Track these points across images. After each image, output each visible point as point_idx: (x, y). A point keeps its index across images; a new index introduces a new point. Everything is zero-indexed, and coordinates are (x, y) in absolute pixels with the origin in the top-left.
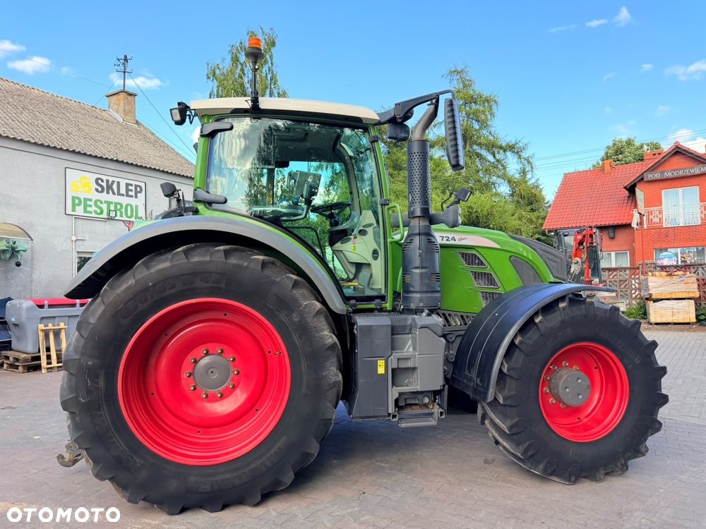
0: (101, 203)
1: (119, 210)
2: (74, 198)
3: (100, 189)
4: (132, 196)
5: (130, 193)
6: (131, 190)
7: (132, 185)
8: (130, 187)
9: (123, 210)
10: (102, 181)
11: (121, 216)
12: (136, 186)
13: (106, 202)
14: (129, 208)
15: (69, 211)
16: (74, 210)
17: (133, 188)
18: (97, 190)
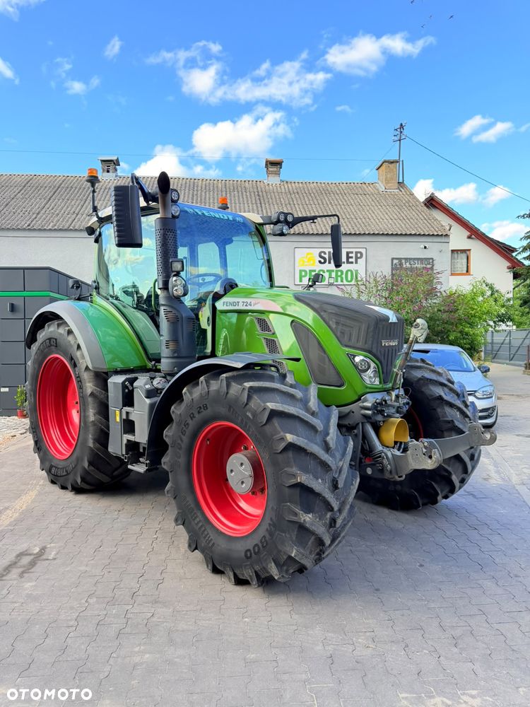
0: (324, 272)
1: (340, 276)
2: (301, 271)
3: (323, 261)
4: (352, 263)
5: (350, 260)
6: (352, 257)
7: (352, 253)
8: (350, 255)
9: (344, 276)
10: (325, 253)
11: (342, 281)
12: (357, 253)
13: (328, 271)
14: (349, 273)
15: (298, 282)
16: (301, 281)
17: (353, 255)
18: (320, 262)
